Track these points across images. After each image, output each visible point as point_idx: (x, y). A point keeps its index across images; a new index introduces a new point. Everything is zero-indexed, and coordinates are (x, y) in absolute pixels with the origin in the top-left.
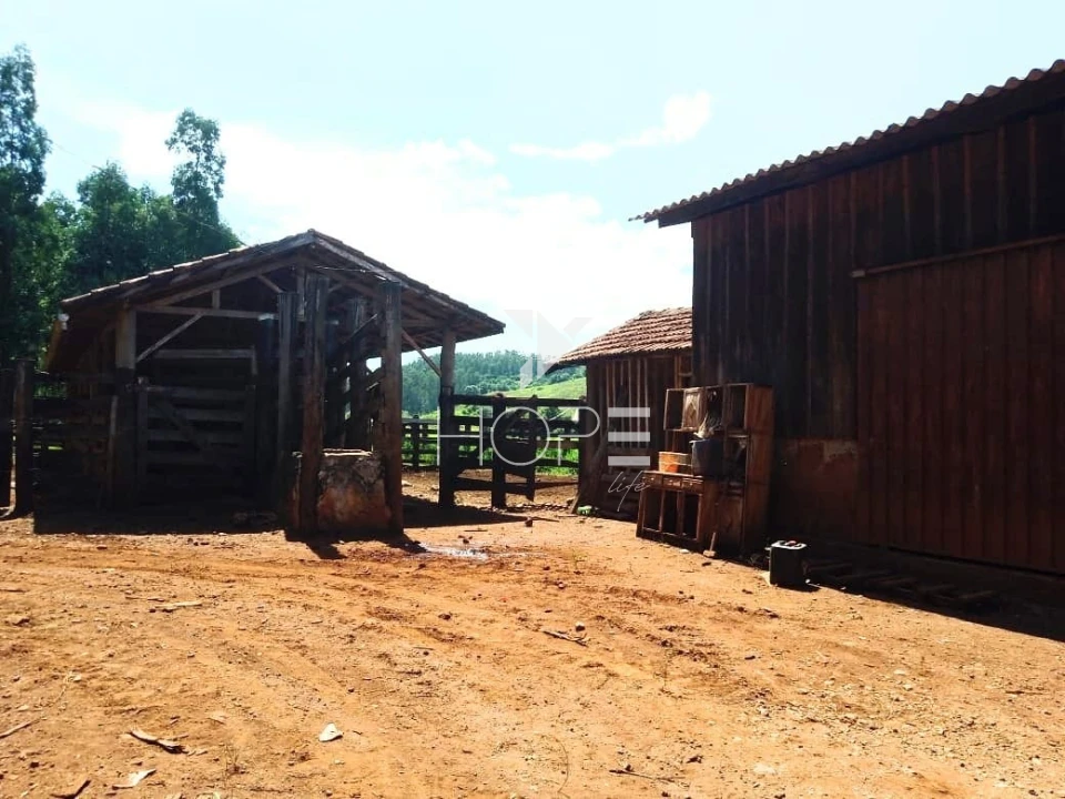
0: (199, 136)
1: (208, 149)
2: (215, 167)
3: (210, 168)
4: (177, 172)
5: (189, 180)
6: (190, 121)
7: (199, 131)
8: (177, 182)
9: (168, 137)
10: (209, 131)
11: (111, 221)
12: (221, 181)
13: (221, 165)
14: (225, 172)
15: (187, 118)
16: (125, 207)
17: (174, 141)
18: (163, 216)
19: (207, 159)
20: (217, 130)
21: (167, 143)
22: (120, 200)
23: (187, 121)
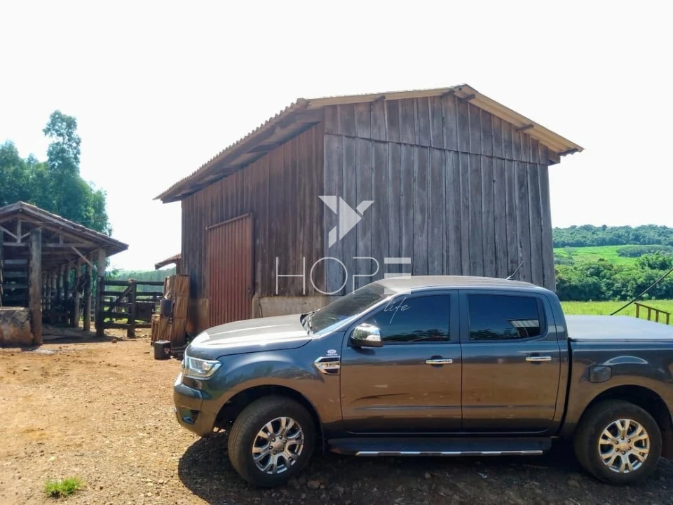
0: (64, 127)
1: (69, 134)
2: (74, 145)
3: (71, 146)
4: (51, 148)
5: (58, 153)
6: (58, 118)
7: (65, 123)
8: (50, 153)
9: (45, 127)
10: (71, 123)
11: (8, 177)
12: (78, 153)
13: (78, 143)
14: (81, 147)
15: (57, 116)
16: (16, 170)
17: (49, 130)
18: (40, 175)
19: (69, 140)
20: (75, 123)
21: (44, 130)
22: (14, 165)
23: (57, 118)
